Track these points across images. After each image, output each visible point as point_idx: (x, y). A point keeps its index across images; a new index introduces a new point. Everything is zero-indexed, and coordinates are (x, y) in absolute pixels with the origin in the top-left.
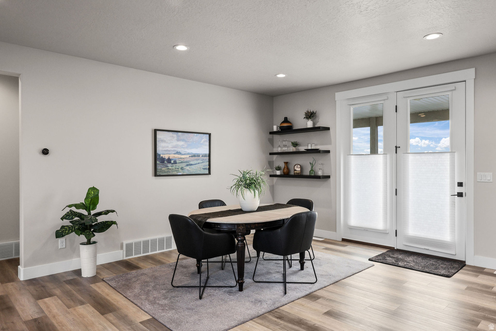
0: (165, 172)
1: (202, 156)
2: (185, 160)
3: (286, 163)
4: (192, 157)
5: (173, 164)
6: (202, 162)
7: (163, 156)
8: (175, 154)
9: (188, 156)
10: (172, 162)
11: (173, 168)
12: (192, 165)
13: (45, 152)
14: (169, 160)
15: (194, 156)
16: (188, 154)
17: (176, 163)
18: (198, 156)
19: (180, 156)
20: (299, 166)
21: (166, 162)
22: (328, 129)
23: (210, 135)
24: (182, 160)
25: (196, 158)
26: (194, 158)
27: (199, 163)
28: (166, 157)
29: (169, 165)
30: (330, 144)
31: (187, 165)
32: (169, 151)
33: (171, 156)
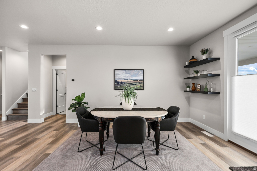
0: (119, 88)
1: (139, 81)
2: (130, 83)
3: (194, 84)
4: (133, 81)
5: (123, 84)
6: (139, 83)
7: (119, 81)
8: (124, 80)
9: (131, 81)
10: (123, 83)
11: (124, 86)
12: (133, 85)
13: (73, 80)
14: (122, 83)
15: (135, 80)
16: (132, 80)
17: (125, 84)
18: (137, 80)
19: (127, 81)
20: (199, 86)
21: (120, 83)
22: (218, 59)
23: (143, 70)
24: (128, 83)
25: (136, 81)
26: (134, 82)
27: (137, 84)
28: (120, 81)
29: (122, 85)
30: (220, 69)
31: (131, 85)
32: (122, 78)
33: (123, 81)
